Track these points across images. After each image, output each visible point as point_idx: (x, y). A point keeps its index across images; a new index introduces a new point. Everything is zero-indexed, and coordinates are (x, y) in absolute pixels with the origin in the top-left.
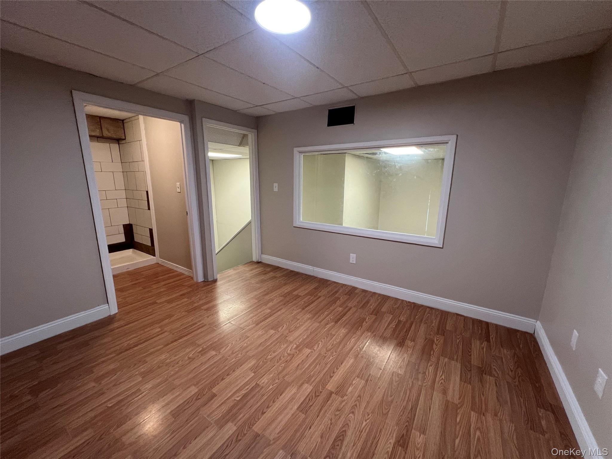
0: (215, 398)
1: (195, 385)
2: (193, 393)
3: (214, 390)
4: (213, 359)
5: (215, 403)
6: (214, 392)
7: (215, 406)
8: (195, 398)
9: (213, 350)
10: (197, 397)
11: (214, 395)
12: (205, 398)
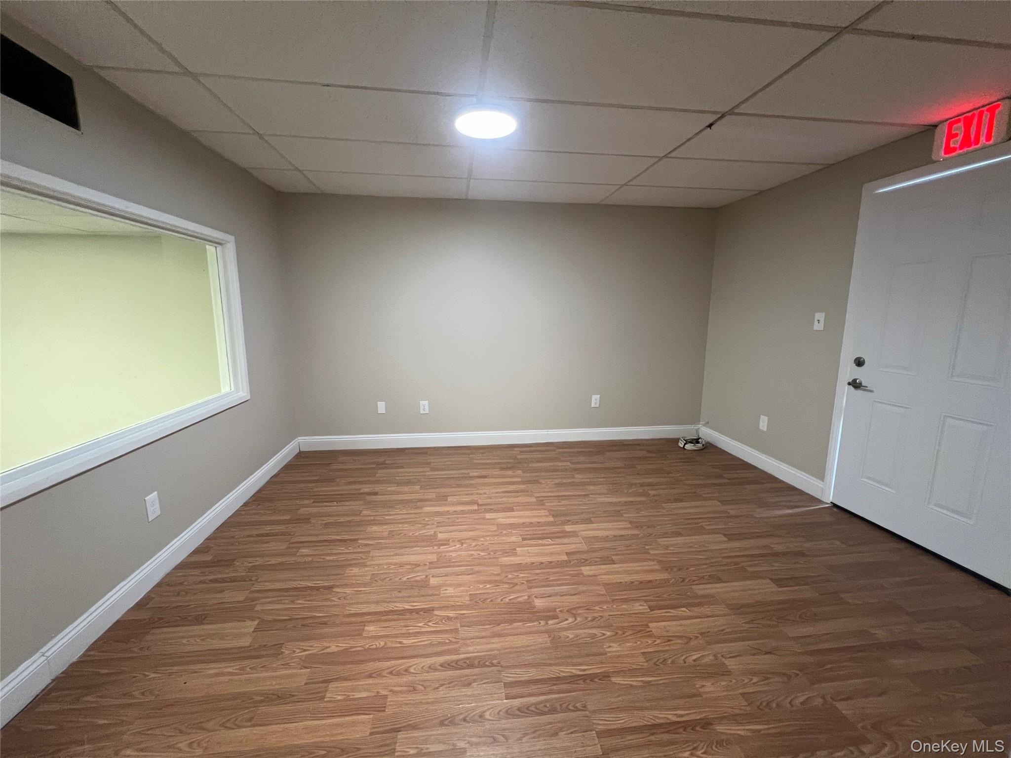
0: (569, 551)
1: (582, 574)
2: (587, 568)
3: (565, 558)
4: (544, 594)
5: (571, 548)
6: (566, 557)
7: (573, 546)
8: (587, 562)
9: (535, 607)
10: (585, 562)
11: (567, 554)
12: (577, 556)
